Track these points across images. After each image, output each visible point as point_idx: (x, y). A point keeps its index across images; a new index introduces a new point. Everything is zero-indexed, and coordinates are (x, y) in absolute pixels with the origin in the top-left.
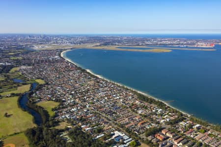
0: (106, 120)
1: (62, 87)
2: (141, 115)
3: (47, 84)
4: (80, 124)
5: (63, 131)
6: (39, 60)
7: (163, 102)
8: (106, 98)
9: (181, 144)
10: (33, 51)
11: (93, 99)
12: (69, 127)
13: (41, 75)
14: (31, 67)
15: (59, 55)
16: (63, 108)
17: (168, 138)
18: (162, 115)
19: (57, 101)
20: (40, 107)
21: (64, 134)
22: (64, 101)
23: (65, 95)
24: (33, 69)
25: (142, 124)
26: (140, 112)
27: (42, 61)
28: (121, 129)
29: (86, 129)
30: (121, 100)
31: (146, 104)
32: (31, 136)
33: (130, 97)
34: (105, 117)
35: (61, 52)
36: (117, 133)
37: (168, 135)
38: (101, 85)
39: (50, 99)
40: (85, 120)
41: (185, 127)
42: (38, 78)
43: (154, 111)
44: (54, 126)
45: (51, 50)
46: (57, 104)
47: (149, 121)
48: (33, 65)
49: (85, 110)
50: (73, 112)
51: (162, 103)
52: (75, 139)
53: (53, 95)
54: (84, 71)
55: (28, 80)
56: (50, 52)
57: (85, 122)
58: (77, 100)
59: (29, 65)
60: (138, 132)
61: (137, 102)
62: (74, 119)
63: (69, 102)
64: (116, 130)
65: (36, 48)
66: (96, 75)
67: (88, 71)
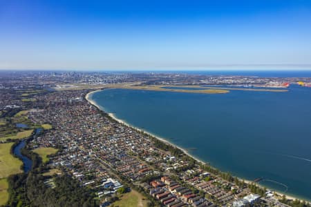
0: (104, 167)
1: (70, 132)
2: (147, 162)
3: (54, 129)
4: (73, 171)
5: (50, 177)
6: (55, 103)
7: (182, 149)
8: (116, 145)
9: (175, 191)
10: (52, 92)
11: (101, 145)
12: (59, 174)
13: (51, 119)
14: (43, 110)
15: (84, 96)
16: (61, 155)
17: (165, 185)
18: (171, 163)
19: (56, 147)
20: (34, 153)
21: (51, 180)
22: (65, 148)
23: (69, 141)
24: (44, 113)
25: (143, 172)
26: (148, 159)
27: (59, 104)
28: (117, 176)
29: (77, 175)
30: (133, 147)
31: (160, 151)
32: (12, 181)
33: (145, 144)
34: (105, 165)
35: (88, 92)
36: (110, 180)
37: (166, 182)
38: (118, 131)
39: (50, 146)
40: (80, 167)
41: (191, 175)
42: (45, 123)
43: (165, 158)
44: (42, 173)
45: (75, 91)
46: (56, 150)
47: (153, 168)
48: (46, 108)
49: (85, 157)
50: (71, 158)
51: (180, 150)
52: (59, 185)
53: (54, 141)
54: (105, 115)
55: (33, 125)
56: (74, 93)
57: (79, 170)
58: (81, 147)
59: (41, 108)
60: (134, 179)
61: (151, 149)
62: (68, 166)
63: (71, 148)
64: (110, 177)
65: (59, 87)
66: (117, 120)
67: (111, 115)
